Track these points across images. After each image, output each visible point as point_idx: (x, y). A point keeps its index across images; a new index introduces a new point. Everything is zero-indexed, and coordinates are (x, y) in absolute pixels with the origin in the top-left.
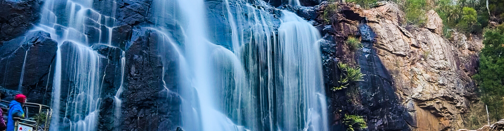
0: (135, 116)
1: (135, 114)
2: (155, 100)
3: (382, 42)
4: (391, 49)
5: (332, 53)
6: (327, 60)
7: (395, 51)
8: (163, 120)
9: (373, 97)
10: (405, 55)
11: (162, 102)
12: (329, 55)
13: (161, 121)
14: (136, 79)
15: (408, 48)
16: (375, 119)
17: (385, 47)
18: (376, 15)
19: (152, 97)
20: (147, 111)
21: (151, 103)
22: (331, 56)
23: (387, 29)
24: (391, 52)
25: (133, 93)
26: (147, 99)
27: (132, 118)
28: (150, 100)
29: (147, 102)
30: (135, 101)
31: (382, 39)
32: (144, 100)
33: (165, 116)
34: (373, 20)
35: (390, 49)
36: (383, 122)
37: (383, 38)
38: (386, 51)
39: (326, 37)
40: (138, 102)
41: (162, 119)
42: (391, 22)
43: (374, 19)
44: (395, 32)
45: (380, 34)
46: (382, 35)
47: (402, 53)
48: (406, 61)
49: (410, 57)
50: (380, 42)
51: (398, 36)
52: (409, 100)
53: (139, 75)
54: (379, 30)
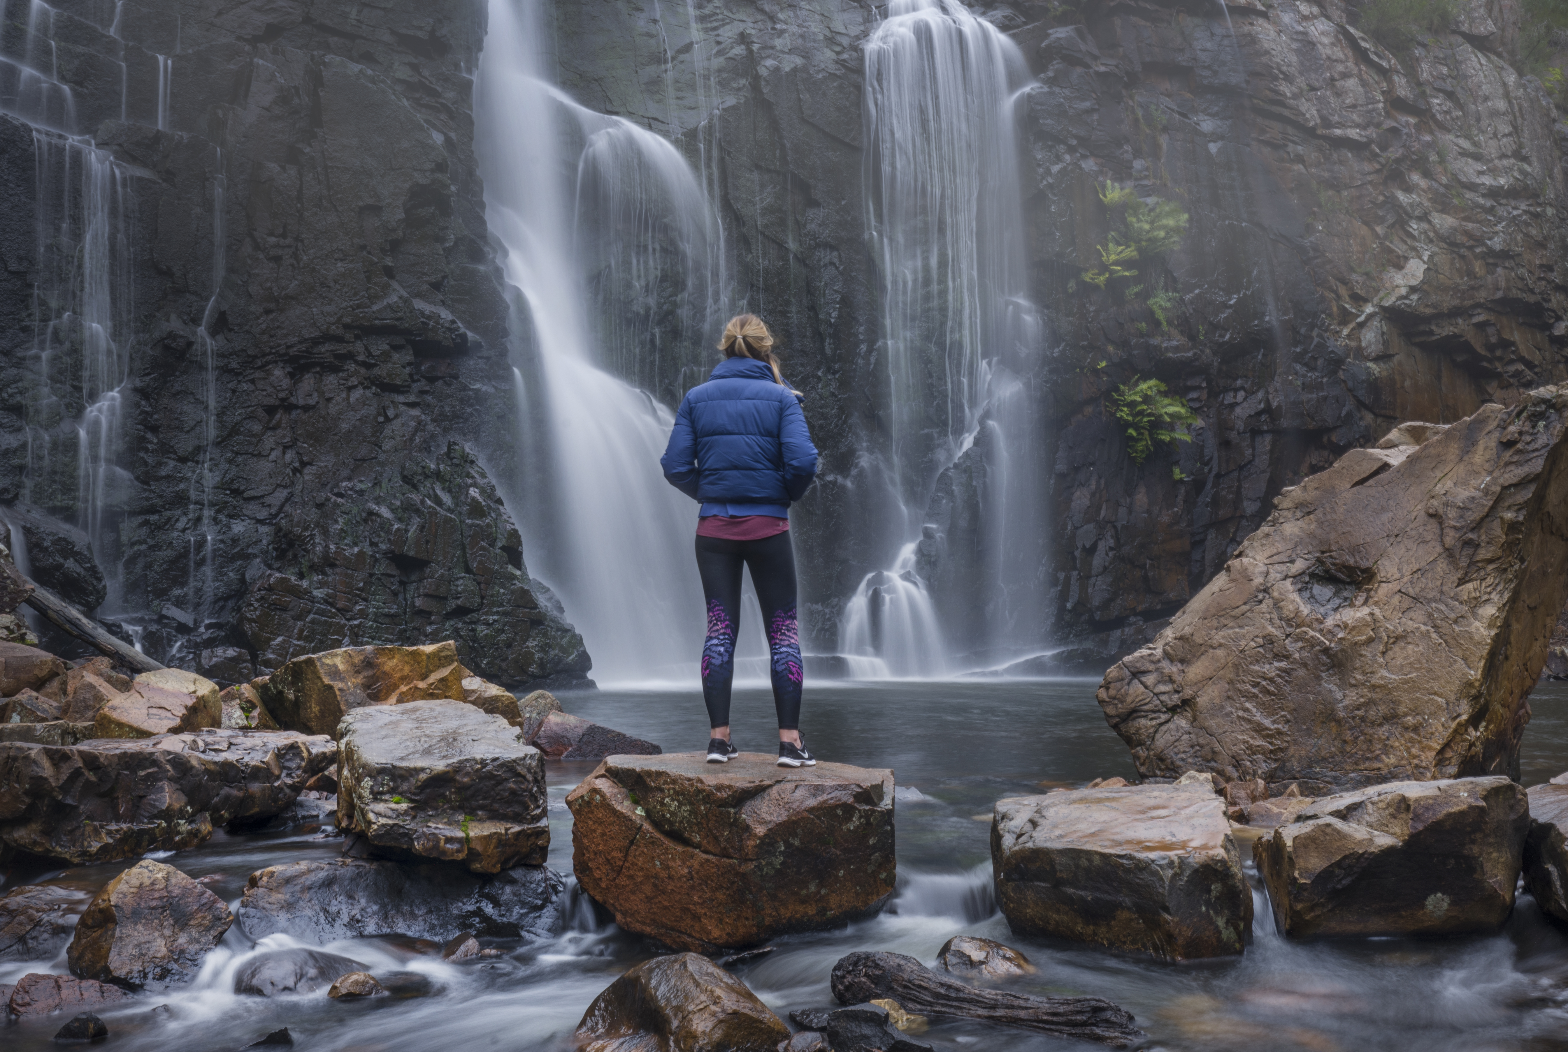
0: (283, 400)
1: (282, 395)
2: (358, 337)
3: (1277, 92)
4: (1313, 118)
5: (1076, 137)
6: (1055, 169)
7: (1329, 126)
8: (397, 416)
9: (1231, 306)
10: (1365, 140)
11: (387, 347)
12: (1062, 148)
13: (388, 420)
14: (277, 259)
15: (1379, 114)
16: (1236, 390)
17: (1286, 113)
19: (347, 327)
20: (331, 380)
21: (342, 349)
22: (1071, 150)
23: (1300, 37)
24: (1311, 132)
25: (268, 312)
26: (327, 337)
27: (271, 410)
28: (340, 339)
29: (328, 346)
30: (279, 345)
31: (1276, 78)
32: (316, 342)
33: (401, 399)
34: (1242, 3)
35: (1307, 120)
36: (1268, 401)
37: (1281, 76)
38: (1290, 130)
39: (1051, 74)
40: (288, 347)
41: (391, 413)
42: (1316, 9)
44: (1329, 52)
45: (1271, 60)
46: (1278, 64)
47: (1353, 133)
48: (1367, 167)
49: (1384, 148)
50: (1268, 92)
51: (1340, 68)
52: (1370, 317)
53: (288, 241)
54: (1266, 45)
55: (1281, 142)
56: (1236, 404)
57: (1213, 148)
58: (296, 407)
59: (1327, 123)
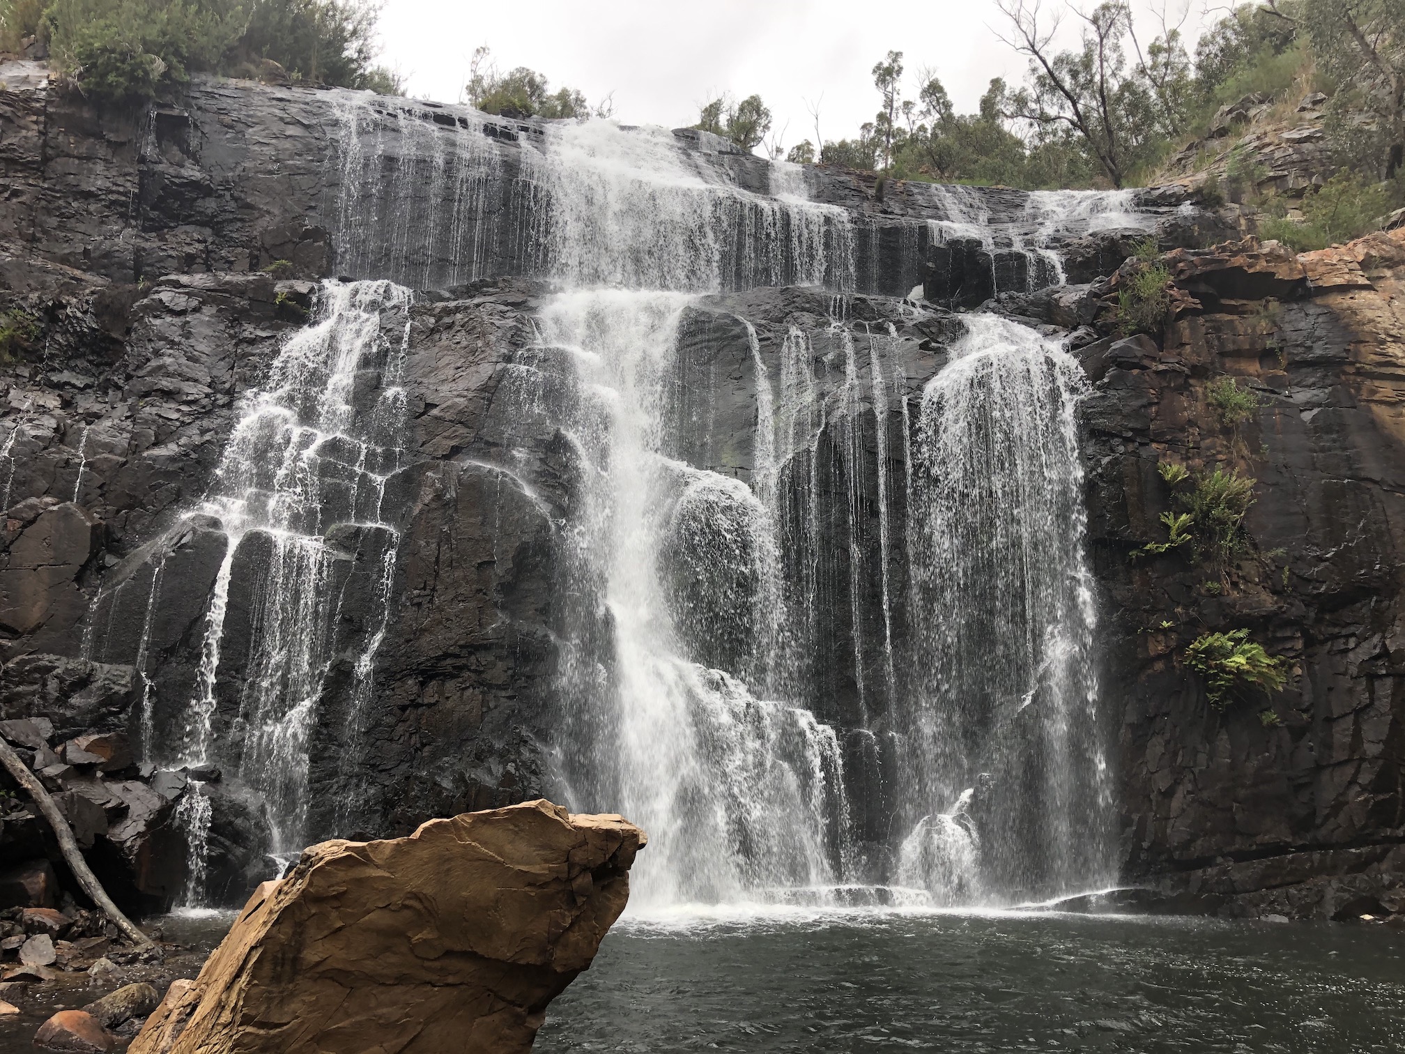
0: (412, 701)
1: (412, 697)
2: (470, 654)
3: (1385, 355)
5: (1131, 430)
6: (1105, 461)
8: (496, 707)
9: (1327, 560)
11: (493, 659)
12: (1115, 442)
13: (490, 710)
16: (1348, 636)
18: (1361, 258)
19: (461, 647)
20: (450, 685)
21: (459, 662)
22: (1127, 440)
25: (408, 641)
26: (446, 655)
27: (403, 708)
28: (457, 656)
29: (449, 661)
30: (414, 663)
32: (439, 659)
33: (504, 693)
34: (1339, 281)
36: (1384, 645)
37: (1390, 339)
39: (1106, 380)
40: (419, 664)
41: (492, 705)
43: (1347, 277)
45: (1375, 327)
46: (1385, 329)
50: (1373, 356)
53: (428, 592)
54: (1370, 314)
55: (1397, 399)
56: (1346, 651)
57: (1307, 416)
58: (422, 705)
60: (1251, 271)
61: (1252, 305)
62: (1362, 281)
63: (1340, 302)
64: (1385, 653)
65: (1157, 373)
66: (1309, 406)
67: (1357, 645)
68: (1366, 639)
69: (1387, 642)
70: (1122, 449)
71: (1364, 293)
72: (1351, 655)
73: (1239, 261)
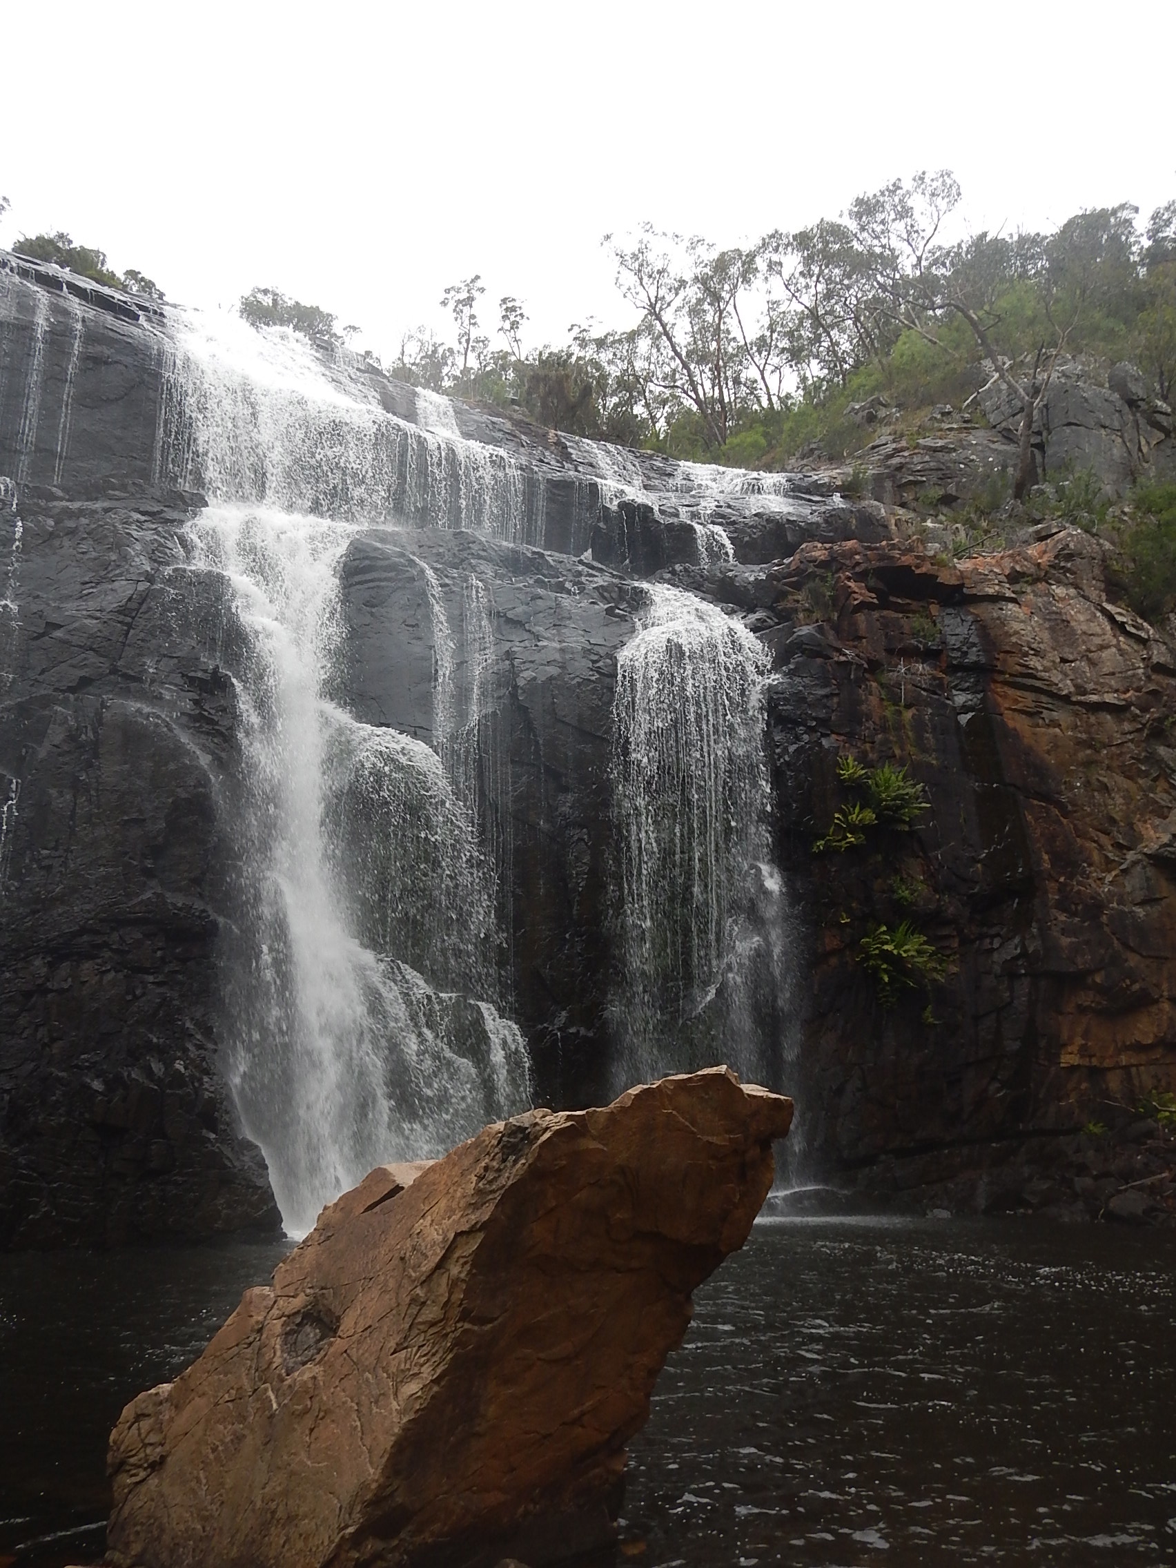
0: (40, 986)
1: (40, 981)
2: (113, 929)
3: (1027, 667)
4: (1067, 687)
5: (815, 719)
6: (792, 749)
7: (1084, 693)
8: (144, 994)
9: (981, 861)
10: (1124, 703)
11: (140, 936)
12: (800, 730)
13: (136, 998)
14: (49, 868)
15: (1140, 679)
16: (993, 937)
17: (1038, 684)
18: (1007, 572)
19: (103, 921)
20: (87, 966)
21: (99, 940)
22: (811, 730)
23: (1054, 616)
24: (1066, 699)
25: (34, 912)
26: (83, 931)
27: (28, 995)
28: (97, 933)
29: (85, 938)
30: (42, 939)
31: (1026, 654)
32: (74, 935)
33: (151, 978)
34: (990, 591)
35: (1060, 689)
36: (1024, 948)
37: (1032, 652)
38: (1044, 699)
39: (792, 666)
40: (48, 941)
41: (138, 992)
42: (1072, 591)
43: (997, 588)
44: (1084, 627)
45: (1020, 639)
46: (1028, 642)
47: (1110, 698)
48: (1127, 726)
49: (1145, 710)
50: (1018, 667)
51: (1097, 641)
52: (1135, 863)
53: (60, 852)
54: (1016, 626)
55: (1035, 710)
56: (993, 950)
57: (964, 719)
58: (52, 991)
59: (1082, 691)
60: (918, 571)
61: (915, 605)
62: (1009, 594)
63: (988, 612)
64: (1024, 954)
65: (839, 663)
66: (965, 709)
67: (1001, 945)
68: (1009, 939)
69: (1027, 943)
70: (806, 737)
71: (1010, 606)
72: (996, 956)
73: (907, 560)
